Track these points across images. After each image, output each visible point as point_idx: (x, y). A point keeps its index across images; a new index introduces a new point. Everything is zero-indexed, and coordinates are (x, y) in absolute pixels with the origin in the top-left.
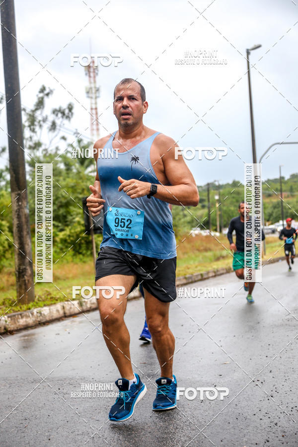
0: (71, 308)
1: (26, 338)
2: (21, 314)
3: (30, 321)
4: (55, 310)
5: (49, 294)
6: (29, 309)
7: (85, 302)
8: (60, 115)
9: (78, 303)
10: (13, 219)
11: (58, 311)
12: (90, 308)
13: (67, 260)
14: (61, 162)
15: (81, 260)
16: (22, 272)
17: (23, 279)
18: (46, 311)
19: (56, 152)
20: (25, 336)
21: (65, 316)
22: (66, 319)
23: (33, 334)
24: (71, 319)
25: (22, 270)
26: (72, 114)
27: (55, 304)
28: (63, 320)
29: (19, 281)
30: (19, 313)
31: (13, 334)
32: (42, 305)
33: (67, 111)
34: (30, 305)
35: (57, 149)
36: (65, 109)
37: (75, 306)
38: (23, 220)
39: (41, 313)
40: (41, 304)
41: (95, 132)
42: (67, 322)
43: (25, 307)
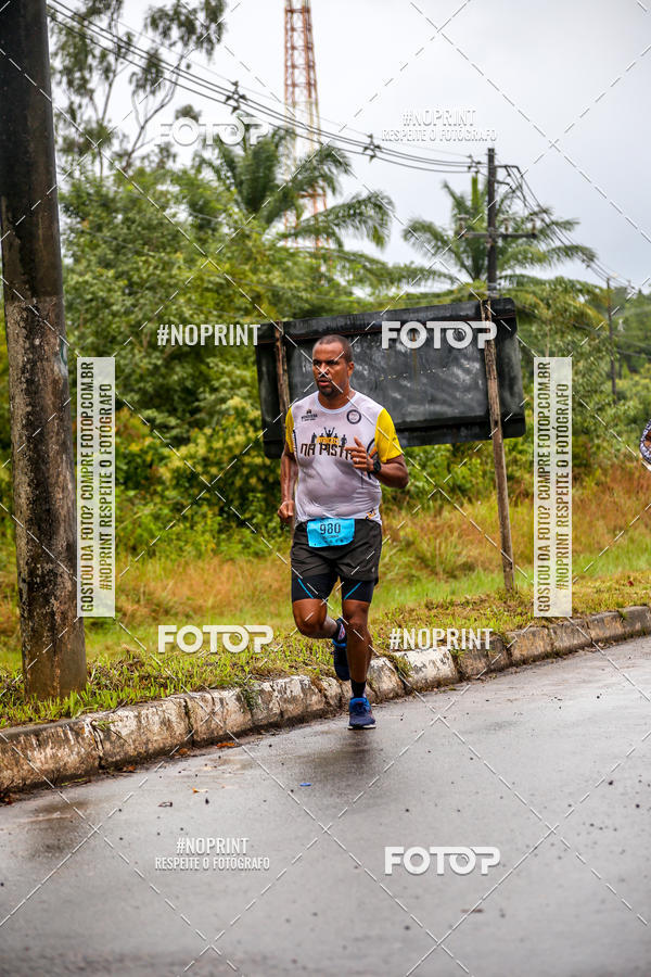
0: (213, 713)
1: (56, 815)
2: (37, 734)
3: (70, 756)
4: (156, 720)
5: (137, 663)
6: (68, 715)
7: (262, 691)
8: (175, 33)
9: (238, 699)
10: (12, 398)
11: (166, 723)
12: (282, 713)
13: (196, 545)
14: (178, 201)
15: (247, 546)
16: (43, 585)
17: (47, 609)
18: (125, 722)
19: (161, 164)
20: (50, 809)
21: (195, 743)
22: (197, 752)
23: (81, 804)
24: (215, 753)
25: (43, 576)
26: (220, 27)
27: (156, 698)
28: (184, 756)
29: (31, 617)
30: (31, 727)
31: (9, 803)
32: (113, 704)
33: (201, 17)
34: (70, 702)
35: (166, 151)
36: (194, 11)
37: (226, 709)
38: (49, 399)
39: (107, 731)
40: (107, 696)
41: (301, 94)
42: (198, 764)
43: (51, 708)
